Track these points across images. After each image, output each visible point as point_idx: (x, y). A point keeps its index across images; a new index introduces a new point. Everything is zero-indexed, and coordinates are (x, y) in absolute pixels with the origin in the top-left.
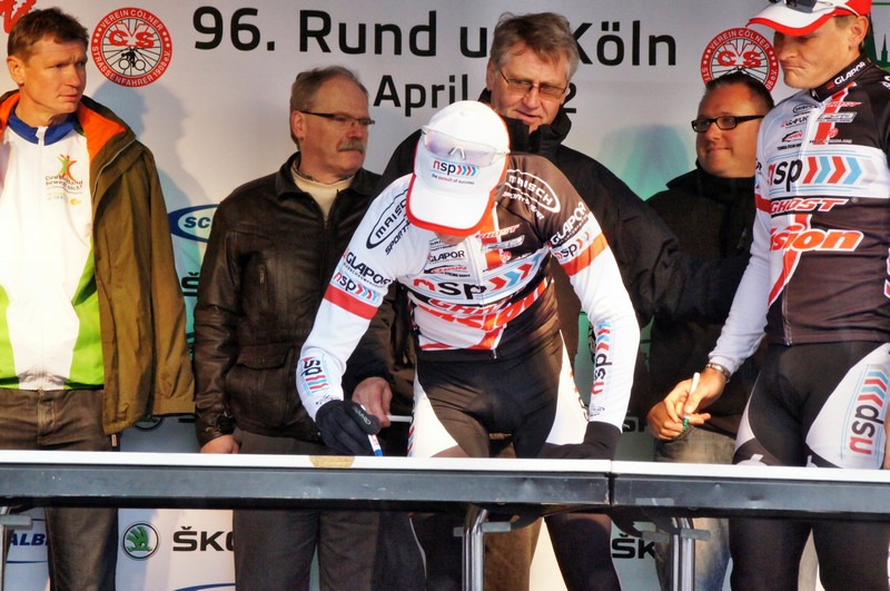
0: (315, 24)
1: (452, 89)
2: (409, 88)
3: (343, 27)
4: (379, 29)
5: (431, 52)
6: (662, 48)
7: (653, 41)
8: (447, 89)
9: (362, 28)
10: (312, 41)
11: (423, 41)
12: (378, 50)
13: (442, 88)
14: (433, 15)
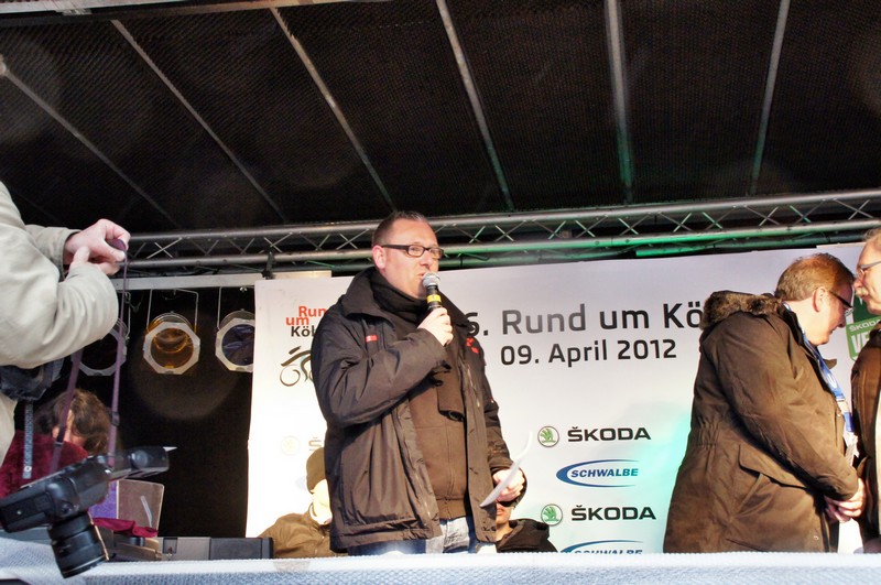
0: (511, 318)
1: (597, 349)
2: (570, 350)
3: (528, 318)
4: (550, 317)
5: (583, 328)
8: (594, 349)
9: (540, 318)
10: (510, 329)
11: (577, 322)
13: (590, 348)
14: (582, 306)
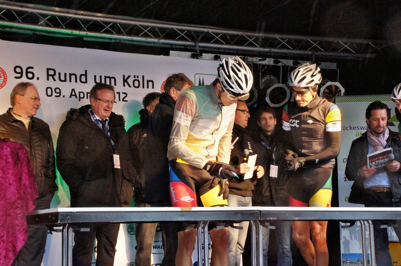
0: (51, 72)
2: (80, 93)
3: (59, 74)
4: (70, 75)
5: (86, 82)
6: (150, 84)
7: (148, 81)
9: (65, 74)
10: (50, 78)
11: (83, 79)
12: (70, 81)
14: (86, 71)
